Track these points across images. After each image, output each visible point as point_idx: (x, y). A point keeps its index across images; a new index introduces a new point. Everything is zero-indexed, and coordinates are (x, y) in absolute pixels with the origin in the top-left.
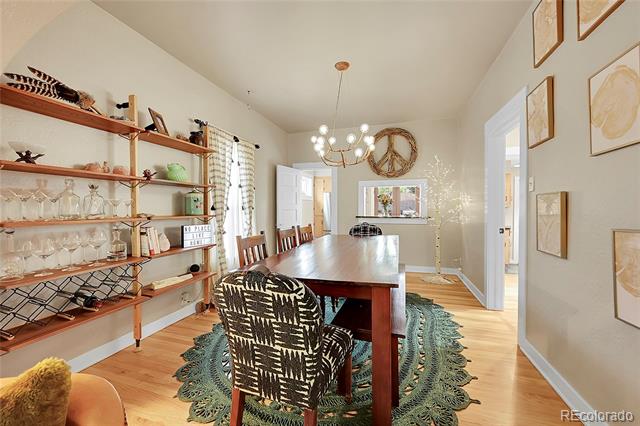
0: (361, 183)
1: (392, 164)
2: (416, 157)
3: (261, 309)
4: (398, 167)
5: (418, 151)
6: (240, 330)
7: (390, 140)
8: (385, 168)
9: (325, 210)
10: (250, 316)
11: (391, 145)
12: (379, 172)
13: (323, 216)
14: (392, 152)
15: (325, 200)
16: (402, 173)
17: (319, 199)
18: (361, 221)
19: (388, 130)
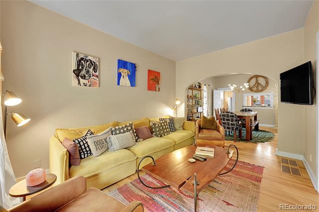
0: (244, 95)
1: (257, 87)
2: (268, 85)
3: (228, 116)
4: (260, 88)
5: (269, 83)
6: (224, 120)
7: (256, 79)
8: (255, 89)
9: (229, 104)
10: (226, 118)
11: (257, 81)
12: (252, 91)
13: (227, 106)
14: (258, 84)
15: (228, 100)
16: (262, 91)
17: (226, 100)
18: (244, 108)
19: (256, 75)
